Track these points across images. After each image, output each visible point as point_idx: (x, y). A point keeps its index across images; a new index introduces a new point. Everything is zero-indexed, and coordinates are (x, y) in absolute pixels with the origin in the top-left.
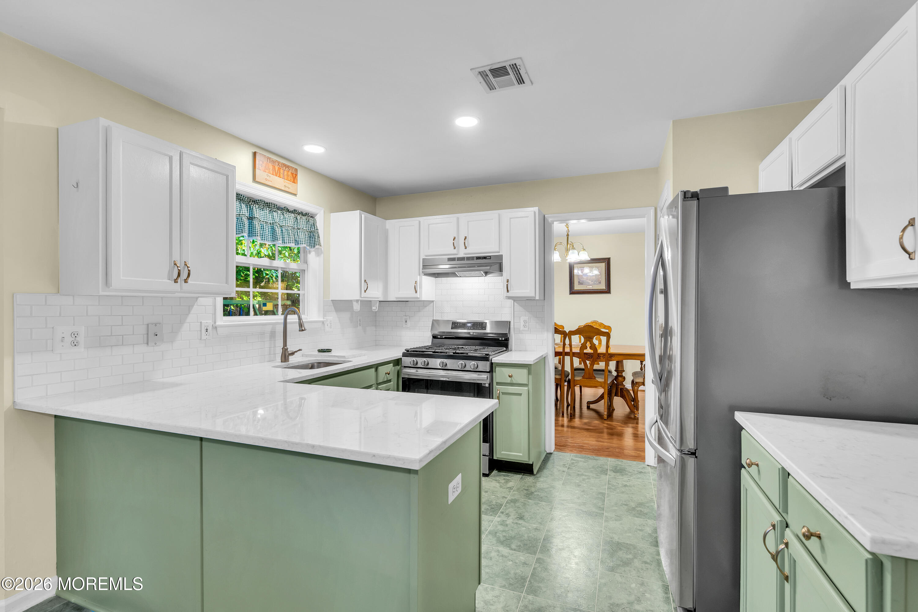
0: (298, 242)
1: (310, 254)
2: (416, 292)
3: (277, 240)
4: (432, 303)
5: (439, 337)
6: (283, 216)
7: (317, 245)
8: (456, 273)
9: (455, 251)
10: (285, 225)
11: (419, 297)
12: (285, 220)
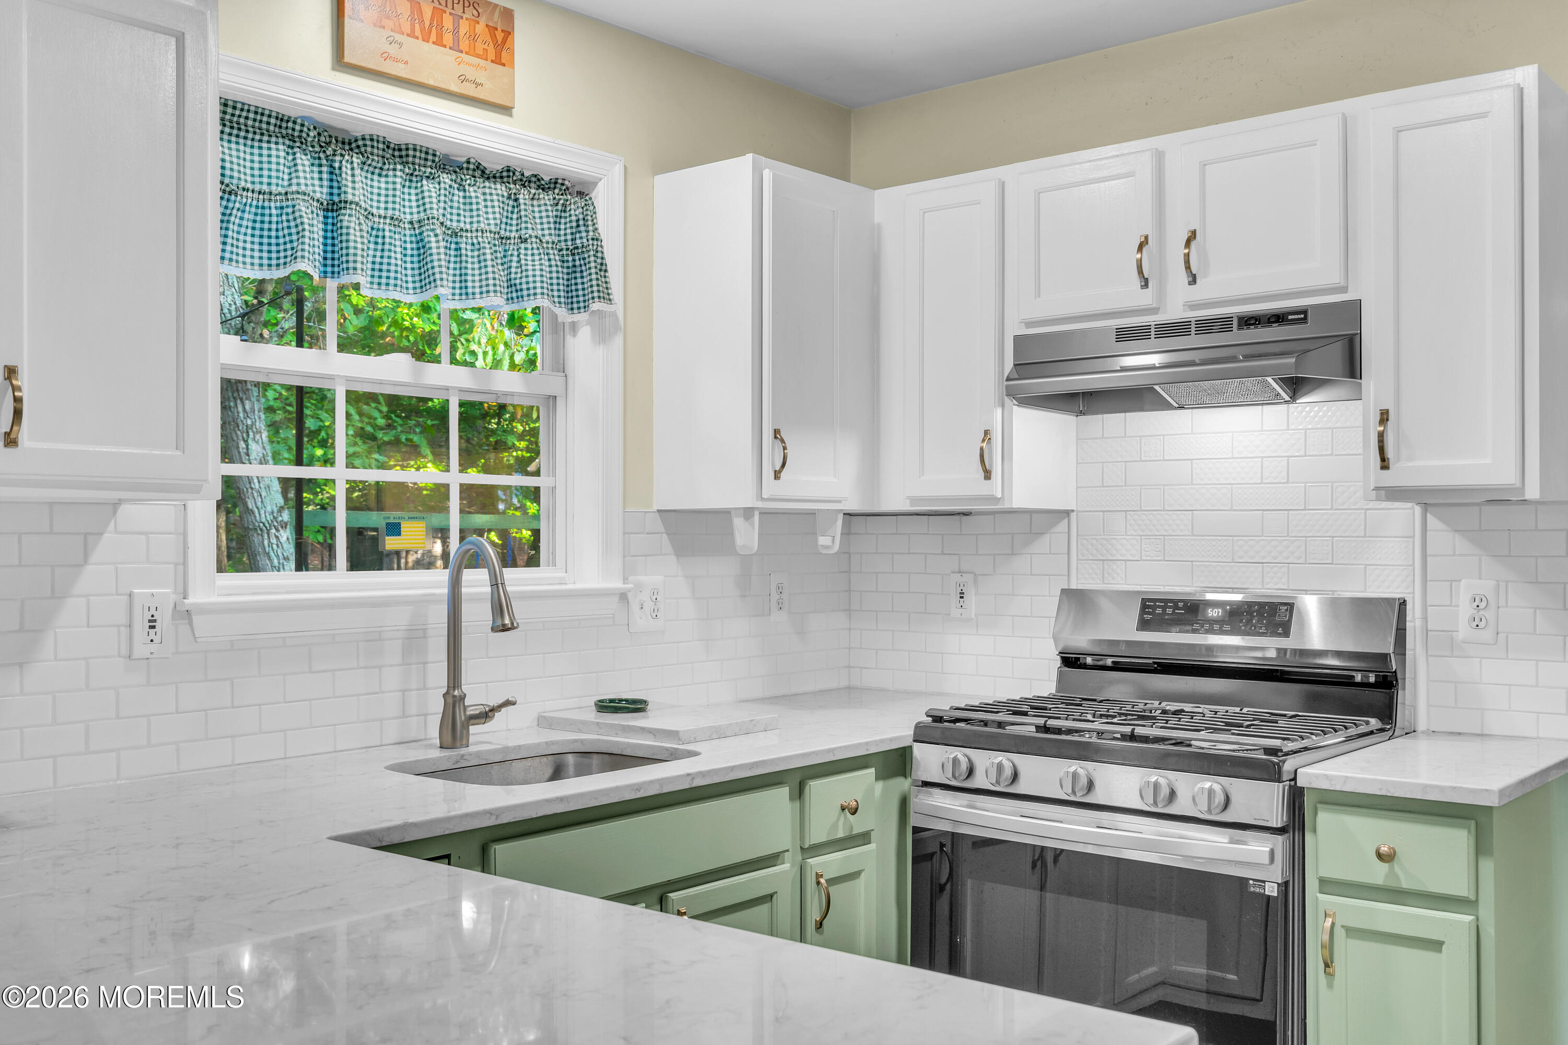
0: (521, 290)
1: (574, 336)
2: (988, 475)
3: (433, 285)
4: (1063, 519)
5: (1089, 660)
6: (461, 194)
7: (596, 300)
8: (1157, 387)
9: (1146, 298)
10: (468, 227)
11: (999, 495)
12: (468, 207)
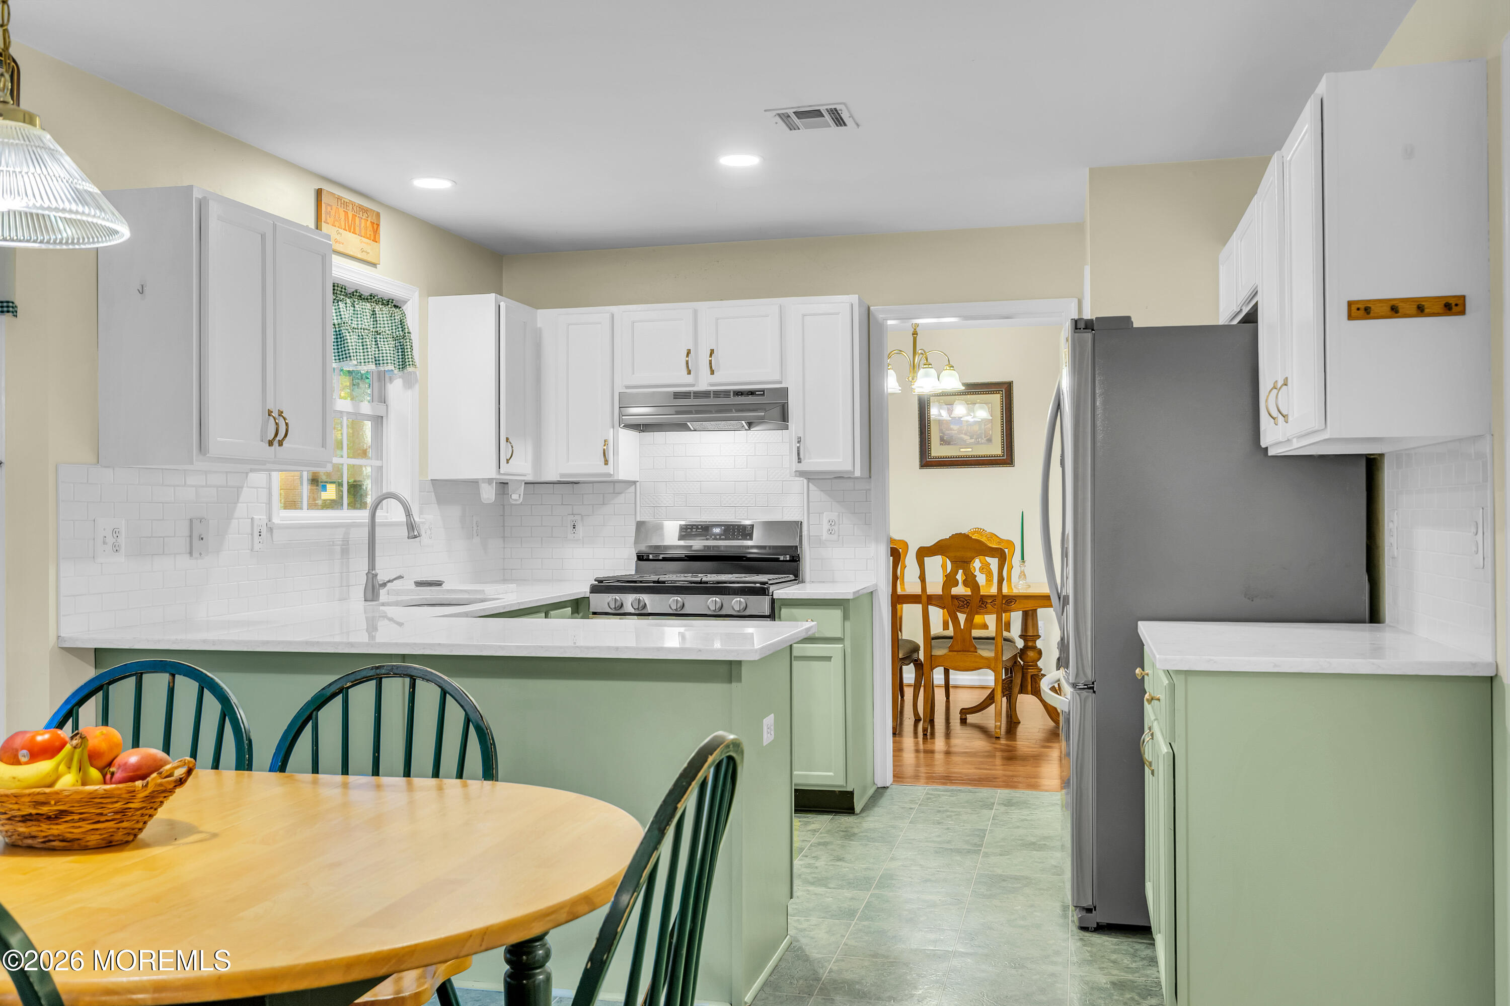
0: (379, 360)
1: (391, 383)
2: (607, 463)
3: (348, 359)
4: (634, 485)
5: (652, 556)
6: (353, 308)
7: (411, 366)
8: (688, 423)
9: (689, 378)
10: (356, 326)
11: (612, 473)
12: (356, 316)
